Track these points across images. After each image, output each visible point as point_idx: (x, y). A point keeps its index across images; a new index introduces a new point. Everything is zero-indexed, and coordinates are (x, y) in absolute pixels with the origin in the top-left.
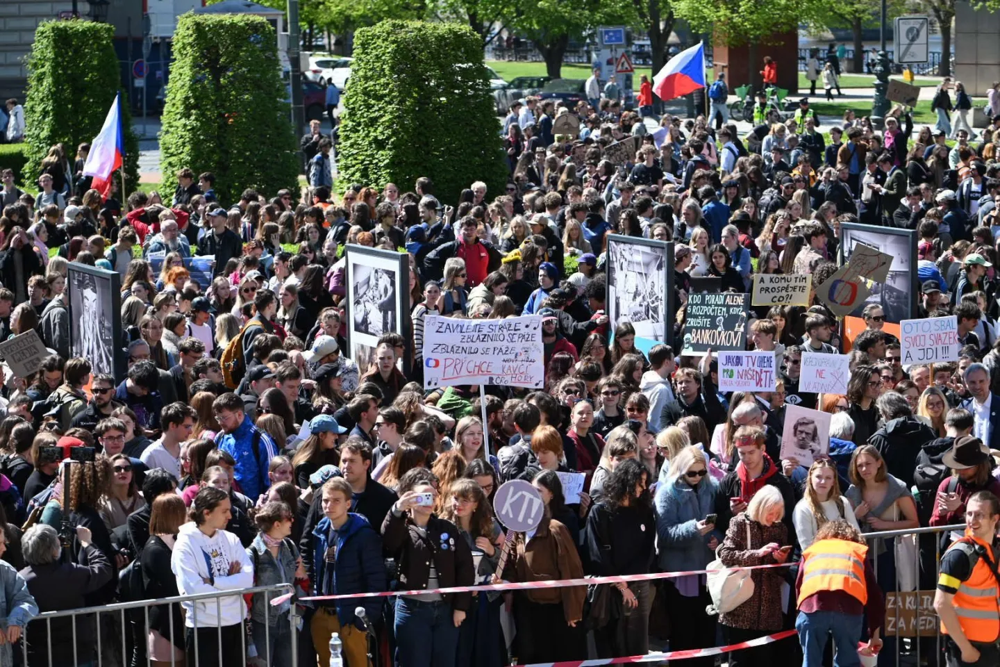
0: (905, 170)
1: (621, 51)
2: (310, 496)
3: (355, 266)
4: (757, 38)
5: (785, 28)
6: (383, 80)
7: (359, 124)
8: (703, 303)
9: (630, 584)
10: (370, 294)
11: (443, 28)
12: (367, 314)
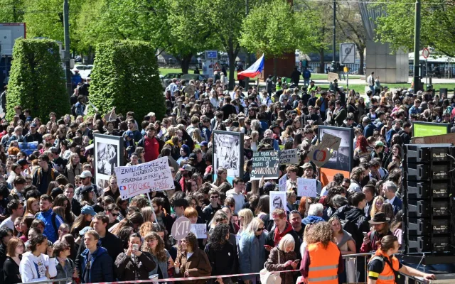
0: (346, 108)
1: (216, 61)
2: (79, 241)
3: (98, 143)
4: (277, 55)
5: (290, 51)
6: (109, 67)
7: (98, 87)
8: (260, 156)
9: (223, 278)
10: (105, 156)
11: (137, 43)
12: (103, 166)
